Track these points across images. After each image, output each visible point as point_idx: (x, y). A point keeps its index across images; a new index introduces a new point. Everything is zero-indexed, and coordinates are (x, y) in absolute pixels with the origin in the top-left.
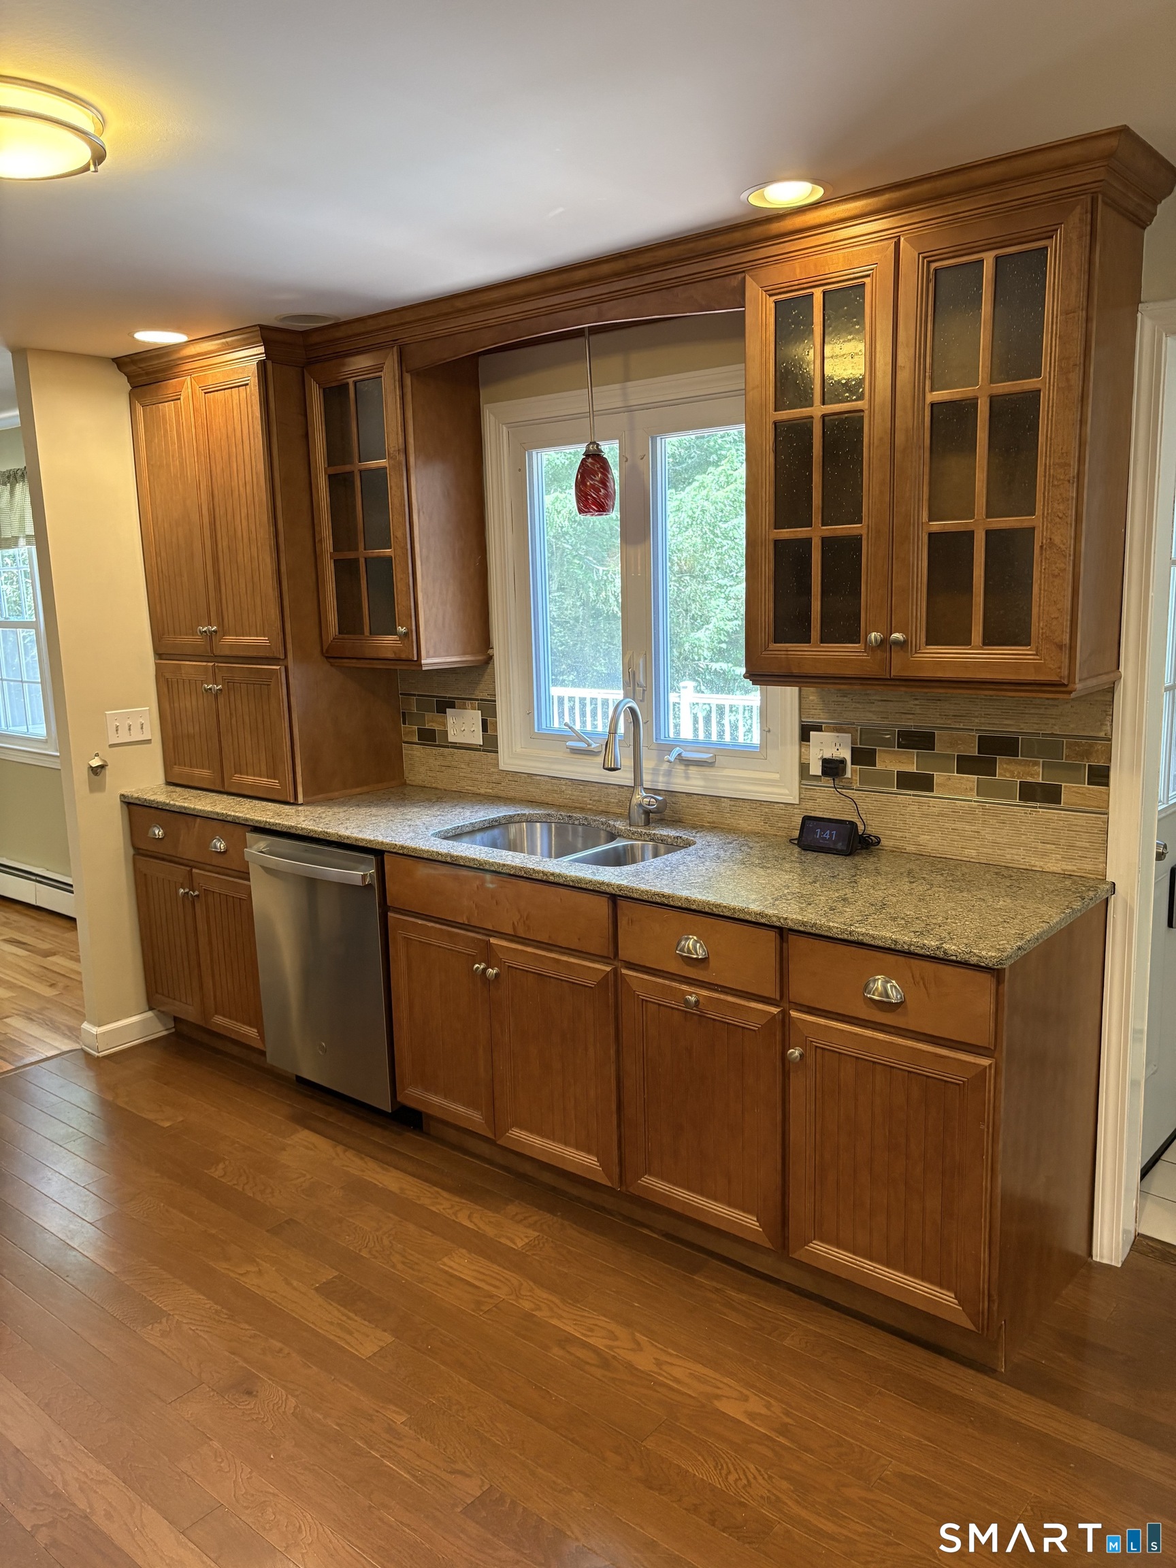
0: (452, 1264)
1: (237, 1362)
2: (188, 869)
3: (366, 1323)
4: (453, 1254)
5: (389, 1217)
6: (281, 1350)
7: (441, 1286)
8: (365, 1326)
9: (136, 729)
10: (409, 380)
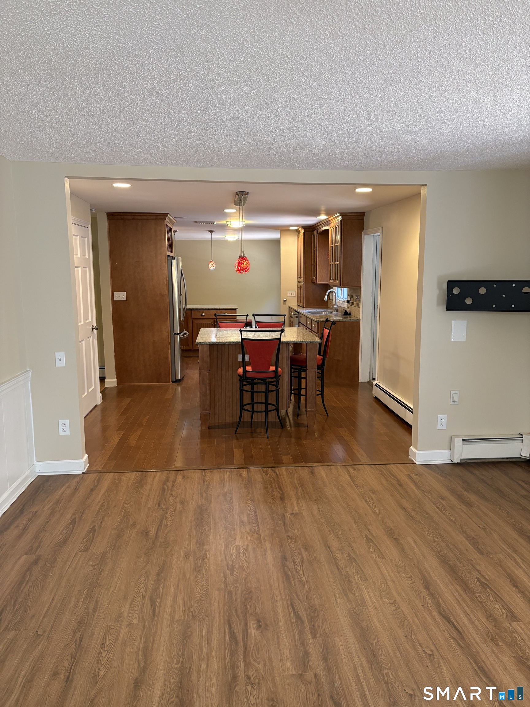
9: (293, 294)
10: (318, 235)
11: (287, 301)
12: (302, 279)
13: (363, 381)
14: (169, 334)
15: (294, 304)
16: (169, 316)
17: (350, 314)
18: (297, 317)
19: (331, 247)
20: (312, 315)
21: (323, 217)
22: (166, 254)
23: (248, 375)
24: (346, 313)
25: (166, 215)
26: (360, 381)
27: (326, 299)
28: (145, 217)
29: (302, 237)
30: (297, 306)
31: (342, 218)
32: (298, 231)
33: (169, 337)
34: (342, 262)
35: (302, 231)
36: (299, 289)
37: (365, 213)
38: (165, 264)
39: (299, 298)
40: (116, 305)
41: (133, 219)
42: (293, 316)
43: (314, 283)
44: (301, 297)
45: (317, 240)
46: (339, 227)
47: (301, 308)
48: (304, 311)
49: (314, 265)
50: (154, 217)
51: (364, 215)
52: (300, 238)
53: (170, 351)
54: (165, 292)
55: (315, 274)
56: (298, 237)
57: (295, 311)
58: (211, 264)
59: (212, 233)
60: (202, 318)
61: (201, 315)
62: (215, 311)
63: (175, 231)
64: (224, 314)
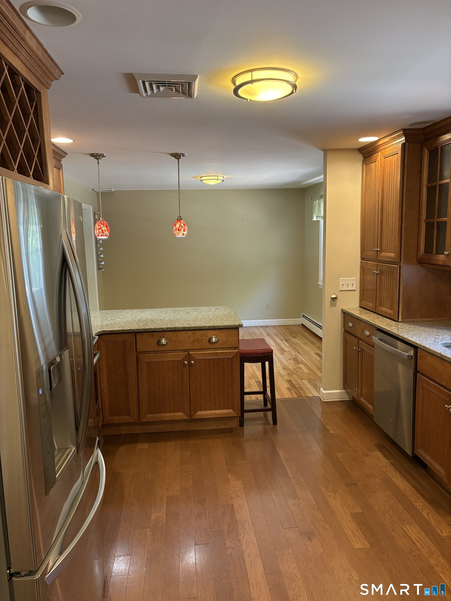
0: (409, 529)
1: (311, 526)
2: (358, 340)
3: (363, 536)
4: (412, 526)
5: (393, 499)
6: (327, 529)
7: (400, 535)
8: (362, 536)
9: (350, 285)
11: (338, 300)
15: (352, 305)
30: (359, 308)
32: (366, 151)
52: (376, 165)
56: (366, 164)
58: (178, 225)
59: (178, 159)
60: (159, 350)
61: (157, 343)
62: (191, 332)
63: (100, 156)
64: (210, 340)
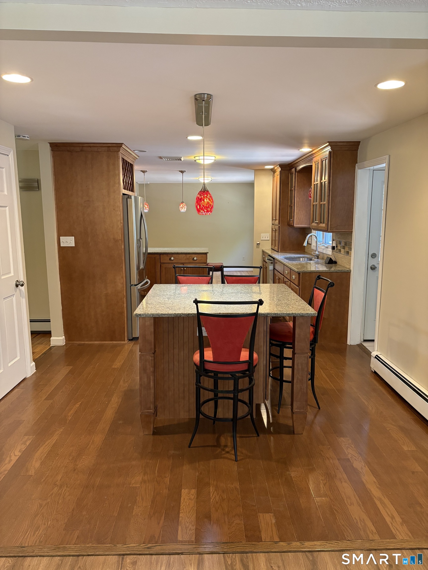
9: (266, 238)
10: (296, 173)
11: (260, 245)
12: (277, 221)
13: (352, 343)
14: (125, 286)
15: (267, 248)
16: (124, 265)
17: (335, 263)
18: (272, 263)
19: (314, 185)
20: (290, 262)
21: (306, 150)
22: (120, 191)
23: (208, 367)
24: (331, 262)
25: (119, 146)
26: (348, 343)
27: (305, 244)
28: (96, 149)
29: (279, 176)
30: (271, 249)
31: (331, 148)
32: (273, 171)
33: (125, 289)
34: (330, 201)
35: (279, 170)
36: (274, 232)
37: (360, 142)
38: (120, 204)
39: (273, 242)
40: (62, 250)
41: (82, 151)
42: (267, 261)
43: (291, 226)
44: (275, 240)
45: (295, 179)
46: (327, 160)
47: (276, 252)
48: (279, 257)
49: (291, 207)
50: (106, 148)
51: (359, 145)
52: (275, 178)
53: (125, 305)
54: (120, 237)
55: (291, 216)
56: (274, 177)
57: (269, 256)
58: (182, 206)
59: (183, 173)
60: (170, 262)
61: (170, 259)
62: (185, 255)
63: (145, 172)
64: (193, 259)
